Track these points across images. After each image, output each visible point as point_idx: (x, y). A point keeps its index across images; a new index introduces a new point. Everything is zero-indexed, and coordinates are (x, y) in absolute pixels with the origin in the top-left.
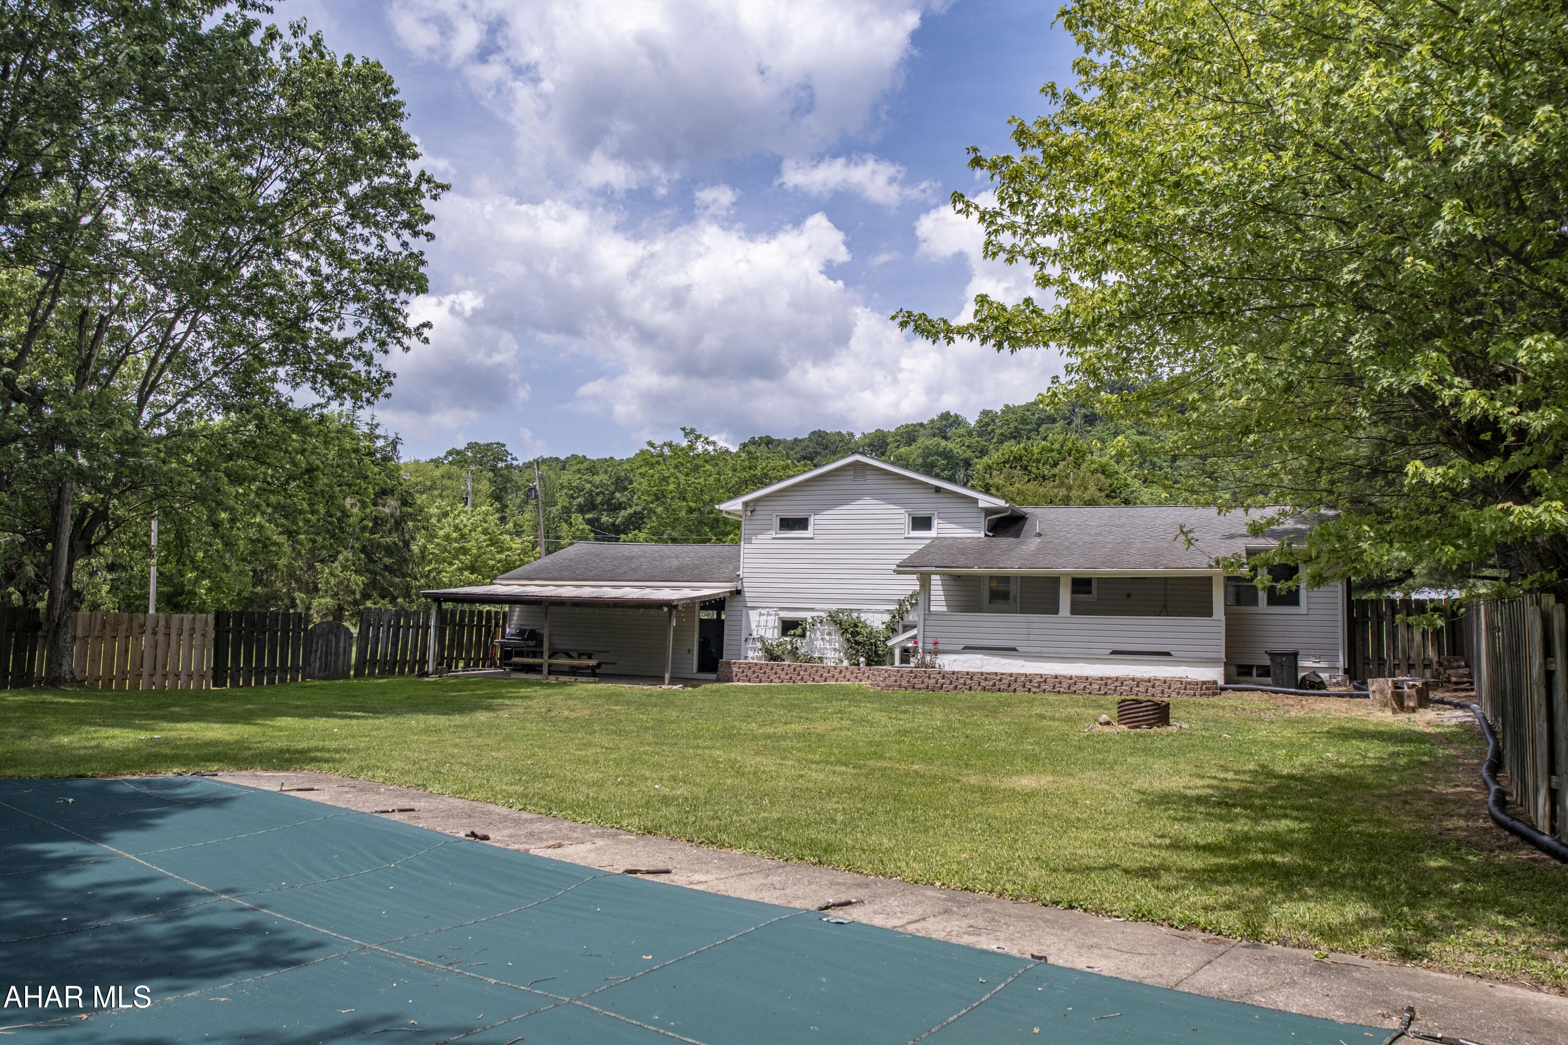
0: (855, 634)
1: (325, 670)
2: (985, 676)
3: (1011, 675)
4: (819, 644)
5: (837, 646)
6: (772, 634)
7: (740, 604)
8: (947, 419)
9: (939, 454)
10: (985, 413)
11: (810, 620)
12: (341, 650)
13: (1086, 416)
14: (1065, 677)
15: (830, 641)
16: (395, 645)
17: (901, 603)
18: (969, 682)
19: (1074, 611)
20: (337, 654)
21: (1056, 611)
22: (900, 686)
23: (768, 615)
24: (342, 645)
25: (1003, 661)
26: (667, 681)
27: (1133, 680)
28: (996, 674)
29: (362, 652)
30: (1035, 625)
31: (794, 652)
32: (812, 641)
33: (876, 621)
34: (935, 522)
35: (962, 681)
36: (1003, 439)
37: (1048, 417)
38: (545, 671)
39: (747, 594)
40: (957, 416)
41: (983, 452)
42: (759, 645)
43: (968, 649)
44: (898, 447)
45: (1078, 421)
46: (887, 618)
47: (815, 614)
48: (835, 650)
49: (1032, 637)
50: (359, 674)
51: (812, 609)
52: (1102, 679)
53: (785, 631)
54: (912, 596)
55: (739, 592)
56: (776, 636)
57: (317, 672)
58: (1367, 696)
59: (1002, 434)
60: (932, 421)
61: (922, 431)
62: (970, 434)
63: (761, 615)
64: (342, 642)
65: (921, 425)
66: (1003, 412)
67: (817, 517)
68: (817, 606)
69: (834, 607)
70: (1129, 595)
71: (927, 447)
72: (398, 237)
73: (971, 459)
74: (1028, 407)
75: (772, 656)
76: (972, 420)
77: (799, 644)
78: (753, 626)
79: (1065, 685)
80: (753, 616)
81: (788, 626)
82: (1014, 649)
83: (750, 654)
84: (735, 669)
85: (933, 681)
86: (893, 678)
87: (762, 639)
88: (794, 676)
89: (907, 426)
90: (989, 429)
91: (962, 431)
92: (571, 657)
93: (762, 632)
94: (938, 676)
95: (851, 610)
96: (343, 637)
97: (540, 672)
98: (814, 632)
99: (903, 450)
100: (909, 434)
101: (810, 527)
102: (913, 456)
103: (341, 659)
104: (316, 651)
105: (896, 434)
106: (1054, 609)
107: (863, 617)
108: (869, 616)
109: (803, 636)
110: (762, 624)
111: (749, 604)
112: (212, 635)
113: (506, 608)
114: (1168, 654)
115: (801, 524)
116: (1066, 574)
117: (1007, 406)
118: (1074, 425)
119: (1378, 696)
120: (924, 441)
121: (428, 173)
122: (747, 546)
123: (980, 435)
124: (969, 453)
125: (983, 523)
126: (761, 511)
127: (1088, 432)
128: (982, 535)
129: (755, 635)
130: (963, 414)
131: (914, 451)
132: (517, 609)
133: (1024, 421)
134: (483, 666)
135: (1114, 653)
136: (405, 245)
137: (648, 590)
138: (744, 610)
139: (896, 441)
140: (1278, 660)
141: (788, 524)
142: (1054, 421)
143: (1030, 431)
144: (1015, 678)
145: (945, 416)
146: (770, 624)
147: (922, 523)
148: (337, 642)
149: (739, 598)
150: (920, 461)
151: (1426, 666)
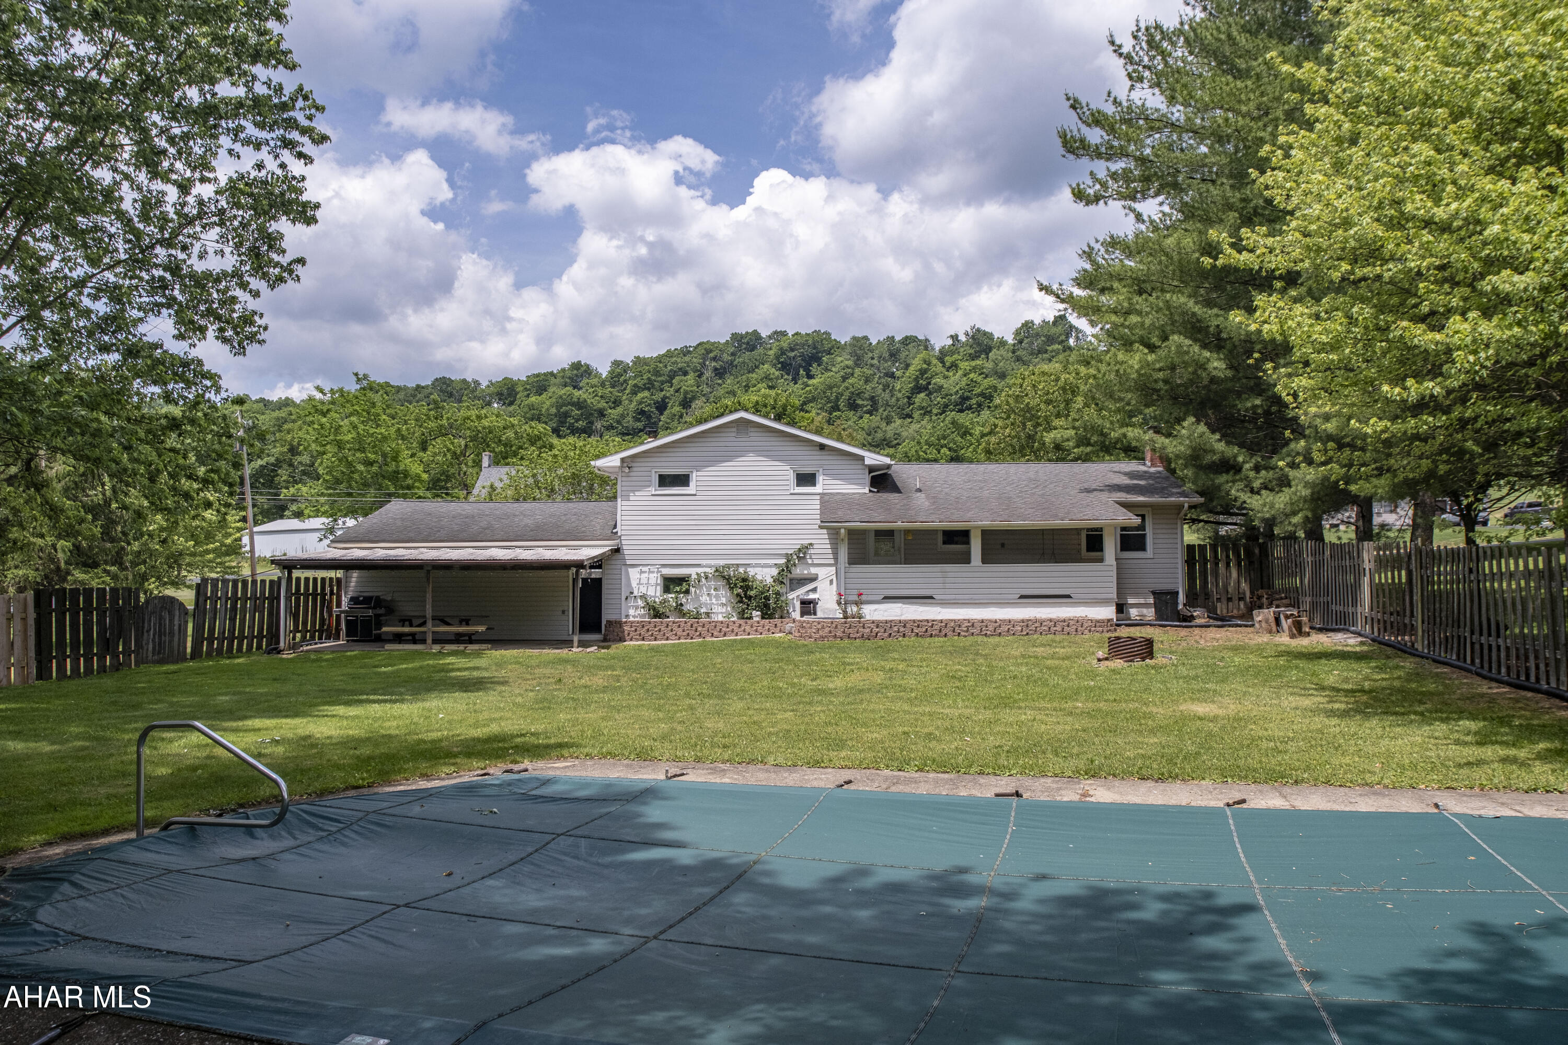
0: (747, 588)
1: (159, 653)
2: (918, 623)
3: (941, 621)
4: (704, 599)
5: (724, 600)
6: (655, 592)
7: (618, 562)
8: (578, 369)
9: (573, 404)
10: (616, 363)
11: (694, 576)
12: (176, 628)
13: (716, 369)
14: (990, 621)
15: (717, 597)
16: (233, 620)
17: (788, 557)
18: (902, 629)
19: (984, 561)
20: (172, 633)
21: (968, 561)
22: (835, 636)
23: (650, 572)
24: (176, 622)
25: (921, 609)
26: (576, 644)
27: (1051, 620)
28: (928, 621)
29: (199, 629)
30: (950, 575)
31: (679, 609)
32: (697, 597)
33: (764, 574)
34: (820, 479)
35: (896, 629)
36: (636, 390)
37: (680, 369)
38: (429, 641)
39: (626, 552)
40: (588, 366)
41: (617, 403)
42: (640, 603)
43: (888, 598)
44: (528, 396)
45: (708, 374)
46: (775, 572)
47: (700, 570)
48: (723, 605)
49: (948, 586)
50: (196, 654)
51: (699, 566)
52: (1023, 621)
53: (667, 590)
54: (800, 550)
55: (617, 550)
56: (658, 594)
57: (150, 654)
58: (1253, 625)
59: (635, 386)
60: (563, 370)
61: (553, 380)
62: (603, 384)
63: (642, 572)
64: (177, 618)
65: (552, 374)
66: (635, 363)
67: (699, 473)
68: (704, 562)
69: (722, 563)
70: (1003, 545)
71: (561, 397)
72: (276, 157)
73: (604, 409)
74: (660, 359)
75: (656, 613)
76: (604, 370)
77: (684, 600)
78: (634, 584)
79: (991, 628)
80: (634, 573)
81: (671, 583)
82: (931, 598)
83: (632, 612)
84: (626, 628)
85: (868, 630)
86: (827, 630)
87: (643, 597)
88: (692, 633)
89: (538, 375)
90: (622, 379)
91: (595, 381)
92: (448, 624)
93: (643, 590)
94: (872, 626)
95: (738, 565)
96: (177, 613)
97: (423, 641)
98: (701, 588)
99: (533, 399)
100: (540, 384)
101: (692, 484)
102: (545, 406)
103: (176, 639)
104: (148, 631)
105: (527, 383)
106: (965, 559)
107: (751, 572)
108: (758, 570)
109: (687, 592)
110: (644, 581)
111: (628, 562)
112: (32, 615)
113: (340, 574)
114: (1068, 597)
115: (682, 480)
116: (976, 527)
117: (638, 358)
118: (704, 378)
119: (1264, 624)
120: (557, 391)
121: (306, 88)
122: (624, 503)
123: (613, 386)
124: (603, 404)
125: (867, 479)
126: (639, 468)
127: (720, 385)
128: (867, 491)
129: (636, 593)
130: (594, 365)
131: (545, 402)
132: (355, 574)
133: (657, 373)
134: (320, 638)
135: (1022, 597)
136: (283, 166)
137: (518, 551)
138: (623, 568)
139: (526, 389)
140: (1164, 598)
141: (666, 481)
142: (685, 373)
143: (662, 383)
144: (945, 623)
145: (577, 366)
146: (653, 581)
147: (806, 479)
148: (171, 621)
149: (617, 556)
150: (554, 410)
151: (1240, 599)
